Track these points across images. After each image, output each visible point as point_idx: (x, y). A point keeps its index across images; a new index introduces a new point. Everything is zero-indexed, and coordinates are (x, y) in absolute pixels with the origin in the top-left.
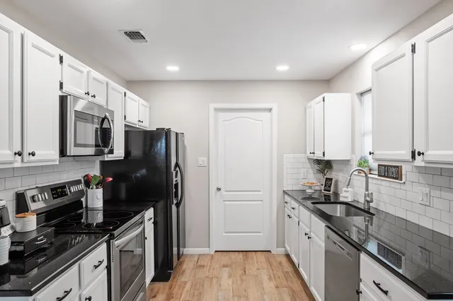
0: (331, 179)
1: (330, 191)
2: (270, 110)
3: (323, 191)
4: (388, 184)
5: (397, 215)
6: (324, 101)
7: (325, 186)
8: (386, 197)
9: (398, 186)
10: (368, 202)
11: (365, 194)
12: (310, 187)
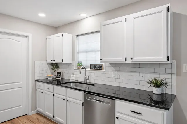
0: (60, 72)
1: (60, 78)
2: (27, 37)
3: (56, 78)
4: (96, 72)
5: (101, 83)
6: (62, 36)
7: (57, 76)
8: (95, 77)
9: (102, 72)
10: (86, 80)
11: (85, 77)
12: (50, 77)
